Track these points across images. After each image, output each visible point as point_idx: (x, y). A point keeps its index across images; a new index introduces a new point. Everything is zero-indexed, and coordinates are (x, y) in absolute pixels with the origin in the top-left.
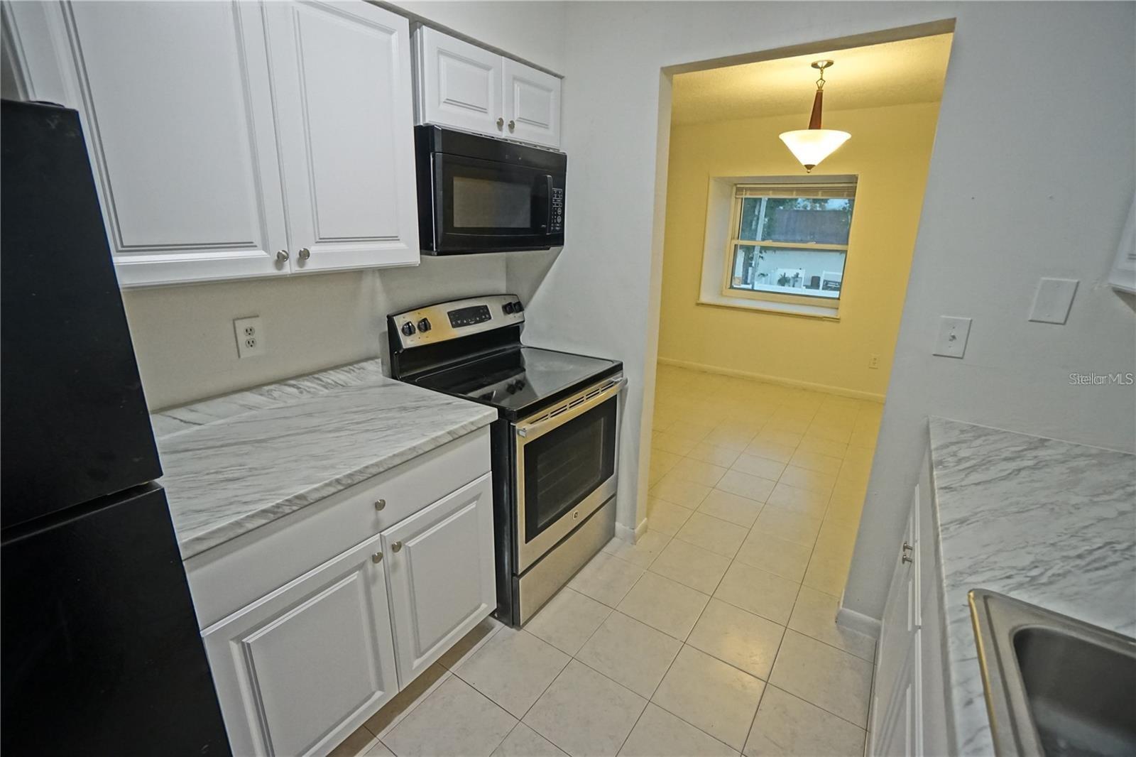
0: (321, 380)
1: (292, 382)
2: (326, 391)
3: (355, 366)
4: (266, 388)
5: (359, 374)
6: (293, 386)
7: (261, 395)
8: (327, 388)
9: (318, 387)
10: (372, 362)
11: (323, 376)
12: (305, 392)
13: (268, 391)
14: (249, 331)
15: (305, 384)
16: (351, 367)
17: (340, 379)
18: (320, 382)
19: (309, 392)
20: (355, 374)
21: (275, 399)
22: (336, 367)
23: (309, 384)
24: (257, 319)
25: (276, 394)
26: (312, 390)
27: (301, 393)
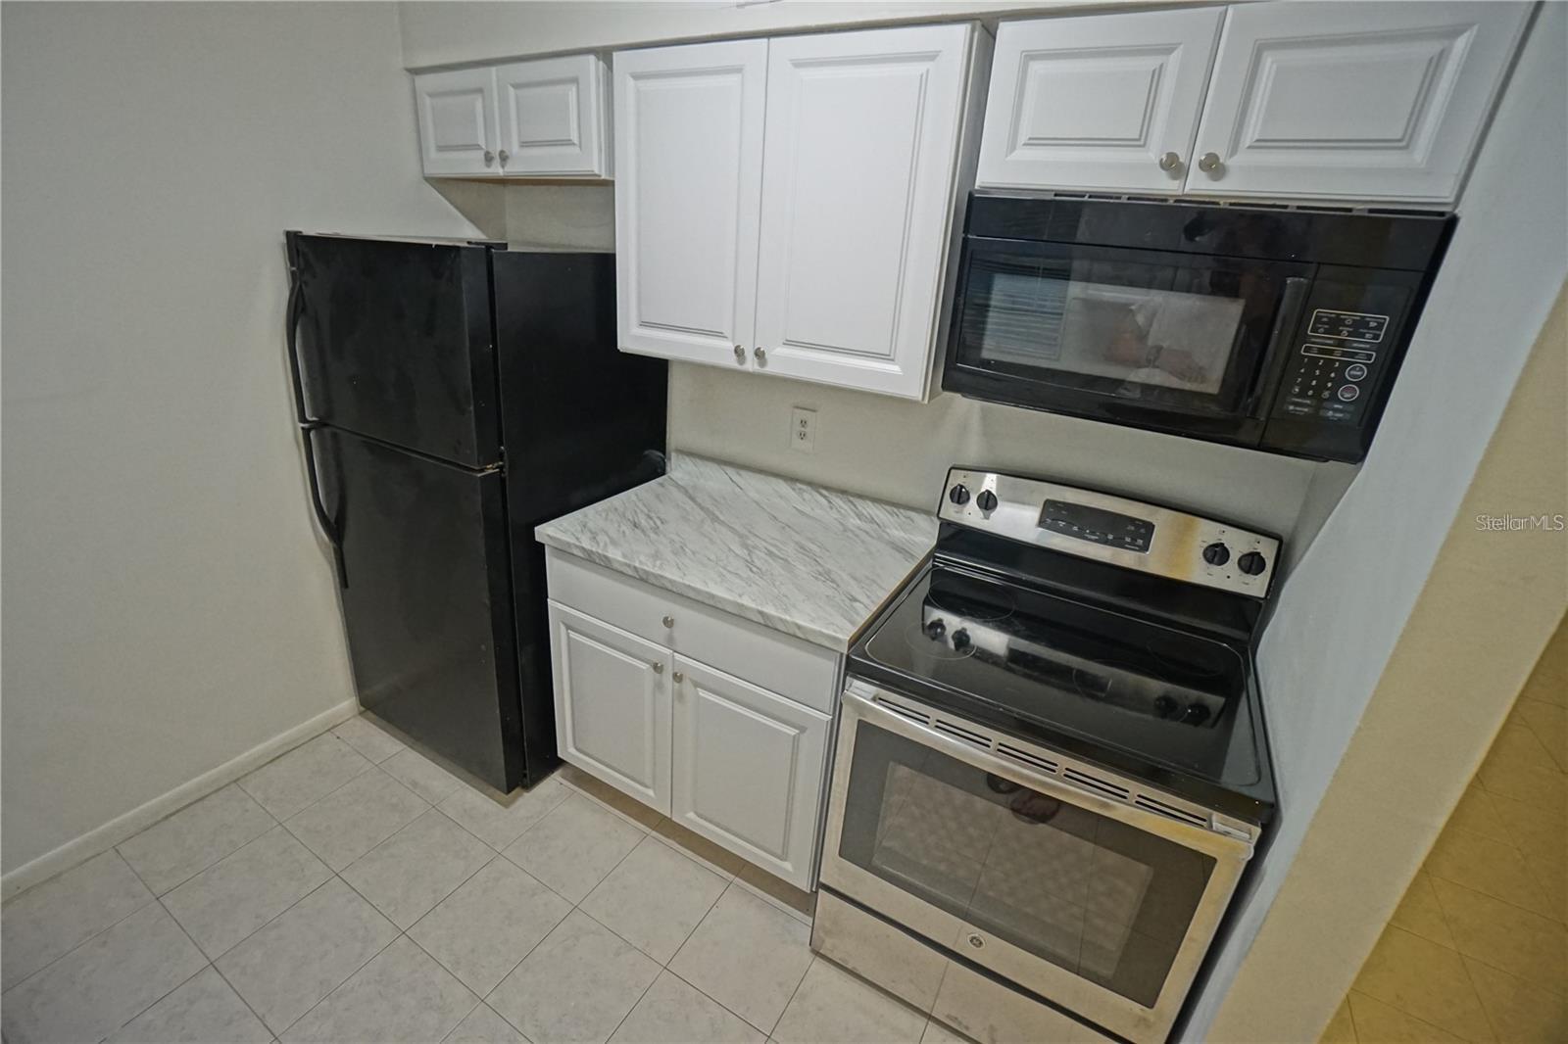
0: (855, 506)
1: (824, 492)
2: (859, 522)
3: (902, 511)
4: (799, 485)
5: (904, 522)
6: (825, 497)
7: (794, 489)
8: (860, 519)
9: (850, 512)
10: (925, 516)
11: (858, 502)
12: (834, 510)
13: (800, 489)
14: (803, 423)
15: (837, 501)
16: (895, 510)
17: (877, 516)
18: (852, 507)
19: (839, 512)
20: (899, 521)
21: (804, 500)
22: (876, 500)
23: (841, 503)
24: (814, 414)
25: (806, 496)
26: (843, 511)
27: (831, 508)
